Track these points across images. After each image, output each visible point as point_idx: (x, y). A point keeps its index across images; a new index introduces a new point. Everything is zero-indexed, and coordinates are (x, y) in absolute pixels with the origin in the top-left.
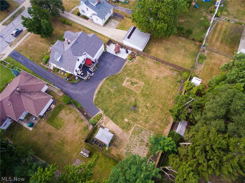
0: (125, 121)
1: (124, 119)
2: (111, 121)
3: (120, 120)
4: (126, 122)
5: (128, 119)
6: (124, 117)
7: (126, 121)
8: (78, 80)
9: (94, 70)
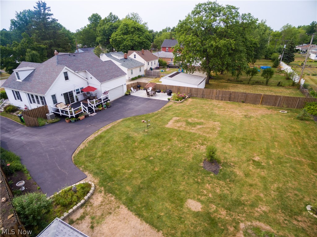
0: (189, 210)
1: (182, 201)
2: (124, 210)
3: (168, 205)
4: (197, 215)
5: (199, 200)
6: (182, 193)
7: (197, 210)
8: (53, 120)
9: (97, 109)
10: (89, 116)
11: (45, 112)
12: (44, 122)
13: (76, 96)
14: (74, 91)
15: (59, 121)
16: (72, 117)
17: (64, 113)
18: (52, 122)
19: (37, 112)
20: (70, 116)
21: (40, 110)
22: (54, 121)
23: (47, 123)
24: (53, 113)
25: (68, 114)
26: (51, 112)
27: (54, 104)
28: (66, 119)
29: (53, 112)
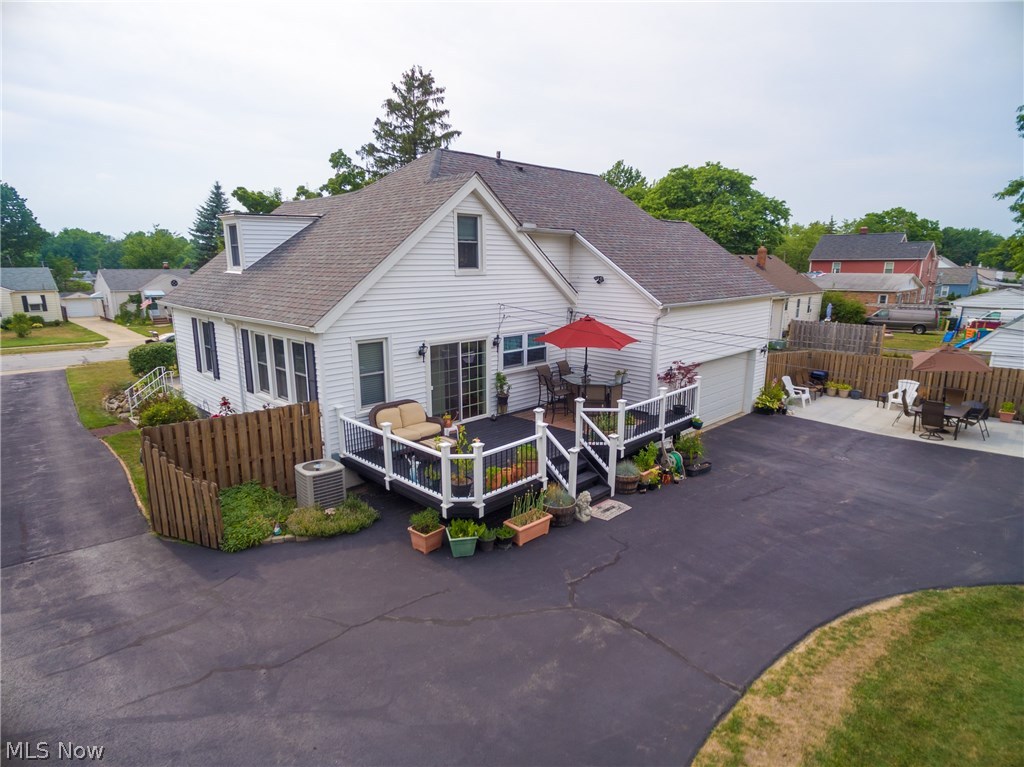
8: (329, 511)
9: (633, 470)
10: (577, 521)
11: (298, 449)
12: (265, 523)
13: (498, 375)
14: (496, 344)
15: (363, 528)
16: (463, 513)
17: (413, 471)
18: (314, 528)
19: (244, 444)
20: (446, 499)
21: (265, 433)
22: (330, 527)
23: (284, 528)
24: (344, 461)
25: (437, 487)
26: (335, 456)
27: (364, 402)
28: (415, 518)
29: (345, 453)
